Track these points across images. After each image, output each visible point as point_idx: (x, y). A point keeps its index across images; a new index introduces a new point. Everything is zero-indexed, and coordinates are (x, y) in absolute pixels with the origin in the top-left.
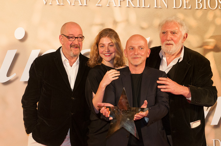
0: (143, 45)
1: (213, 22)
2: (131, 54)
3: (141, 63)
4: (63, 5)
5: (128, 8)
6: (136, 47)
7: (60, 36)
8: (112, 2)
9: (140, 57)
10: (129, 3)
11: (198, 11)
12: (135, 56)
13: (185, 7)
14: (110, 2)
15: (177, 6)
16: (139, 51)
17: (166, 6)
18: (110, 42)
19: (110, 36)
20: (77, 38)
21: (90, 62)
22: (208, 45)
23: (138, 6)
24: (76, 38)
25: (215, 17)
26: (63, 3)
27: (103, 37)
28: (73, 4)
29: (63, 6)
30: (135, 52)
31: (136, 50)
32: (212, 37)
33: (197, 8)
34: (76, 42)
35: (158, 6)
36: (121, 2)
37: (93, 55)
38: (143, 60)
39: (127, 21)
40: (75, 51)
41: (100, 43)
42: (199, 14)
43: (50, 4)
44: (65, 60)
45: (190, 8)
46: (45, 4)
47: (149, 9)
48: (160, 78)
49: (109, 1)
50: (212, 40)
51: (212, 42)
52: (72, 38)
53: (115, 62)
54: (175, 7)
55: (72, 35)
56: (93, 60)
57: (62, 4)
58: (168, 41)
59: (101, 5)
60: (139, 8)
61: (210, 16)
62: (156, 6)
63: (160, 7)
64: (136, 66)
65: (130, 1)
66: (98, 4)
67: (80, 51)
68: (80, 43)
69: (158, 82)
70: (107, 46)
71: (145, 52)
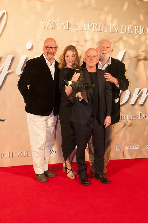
0: (96, 55)
1: (144, 42)
2: (89, 60)
3: (94, 66)
5: (94, 32)
6: (92, 55)
7: (43, 47)
8: (84, 28)
9: (94, 62)
10: (95, 29)
11: (136, 35)
12: (91, 61)
13: (128, 32)
16: (93, 58)
17: (117, 31)
18: (73, 54)
19: (73, 50)
21: (59, 66)
22: (140, 56)
23: (100, 31)
24: (51, 48)
25: (146, 39)
27: (68, 50)
28: (61, 28)
29: (55, 30)
30: (91, 58)
32: (143, 52)
33: (135, 33)
34: (51, 50)
37: (61, 62)
39: (93, 40)
40: (50, 56)
41: (66, 54)
42: (136, 37)
43: (47, 28)
44: (48, 62)
45: (131, 33)
46: (44, 28)
47: (106, 33)
48: (105, 74)
49: (82, 27)
50: (143, 53)
51: (143, 55)
53: (75, 66)
54: (122, 32)
55: (48, 46)
56: (61, 65)
57: (54, 28)
58: (105, 51)
59: (77, 29)
61: (143, 38)
62: (110, 31)
63: (113, 32)
64: (91, 67)
65: (95, 27)
66: (76, 29)
67: (54, 56)
68: (54, 51)
69: (104, 76)
70: (71, 56)
71: (96, 59)
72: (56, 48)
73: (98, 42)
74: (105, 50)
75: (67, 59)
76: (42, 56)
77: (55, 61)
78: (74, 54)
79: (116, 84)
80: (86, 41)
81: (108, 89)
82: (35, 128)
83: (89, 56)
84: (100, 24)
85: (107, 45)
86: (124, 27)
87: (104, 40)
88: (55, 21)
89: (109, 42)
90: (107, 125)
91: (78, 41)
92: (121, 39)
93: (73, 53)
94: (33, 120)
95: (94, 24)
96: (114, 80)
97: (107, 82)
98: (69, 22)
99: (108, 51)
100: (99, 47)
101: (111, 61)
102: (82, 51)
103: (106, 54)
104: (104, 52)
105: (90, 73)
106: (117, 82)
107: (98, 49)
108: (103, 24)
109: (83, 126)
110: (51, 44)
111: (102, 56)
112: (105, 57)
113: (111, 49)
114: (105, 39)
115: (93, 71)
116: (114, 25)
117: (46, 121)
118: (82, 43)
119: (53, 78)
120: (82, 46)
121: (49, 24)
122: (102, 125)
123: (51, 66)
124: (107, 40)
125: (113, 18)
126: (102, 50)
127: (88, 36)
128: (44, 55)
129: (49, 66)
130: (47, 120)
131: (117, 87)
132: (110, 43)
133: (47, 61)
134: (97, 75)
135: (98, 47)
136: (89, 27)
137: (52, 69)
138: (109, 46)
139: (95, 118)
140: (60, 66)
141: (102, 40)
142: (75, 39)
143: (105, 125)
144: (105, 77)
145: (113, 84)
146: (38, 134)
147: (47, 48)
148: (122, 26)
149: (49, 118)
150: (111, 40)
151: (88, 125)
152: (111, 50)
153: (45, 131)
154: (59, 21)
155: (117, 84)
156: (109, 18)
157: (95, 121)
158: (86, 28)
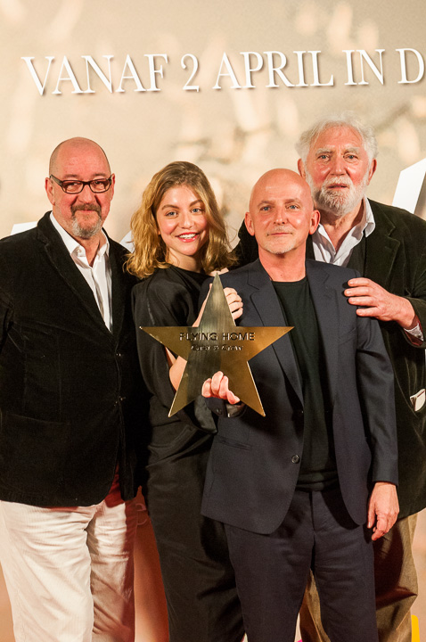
0: (298, 197)
2: (265, 222)
3: (295, 249)
4: (92, 94)
5: (275, 91)
7: (47, 181)
8: (229, 77)
9: (291, 231)
10: (277, 77)
12: (276, 229)
14: (221, 77)
15: (410, 77)
16: (288, 215)
17: (381, 78)
18: (193, 199)
19: (193, 183)
20: (89, 183)
21: (135, 262)
23: (302, 83)
24: (85, 184)
26: (92, 89)
28: (120, 90)
29: (92, 97)
30: (276, 217)
31: (280, 212)
34: (87, 196)
35: (357, 79)
36: (254, 76)
38: (301, 239)
39: (274, 127)
40: (86, 219)
41: (162, 204)
43: (57, 92)
46: (41, 93)
47: (332, 90)
49: (219, 75)
52: (72, 184)
54: (404, 80)
55: (74, 176)
57: (89, 91)
59: (197, 88)
60: (303, 90)
62: (351, 82)
63: (363, 82)
64: (281, 256)
65: (278, 70)
66: (190, 85)
67: (102, 218)
68: (101, 197)
69: (348, 292)
70: (186, 211)
71: (303, 216)
72: (108, 182)
73: (302, 138)
74: (339, 170)
75: (167, 223)
76: (45, 222)
77: (109, 239)
78: (200, 201)
79: (409, 322)
80: (240, 135)
81: (371, 354)
82: (39, 569)
83: (266, 208)
84: (300, 54)
85: (348, 146)
86: (409, 55)
87: (330, 126)
88: (89, 58)
89: (354, 131)
90: (383, 526)
91: (204, 142)
92: (403, 110)
93: (197, 194)
94: (26, 534)
95: (269, 54)
96: (398, 309)
97: (365, 321)
98: (154, 59)
99: (352, 171)
100: (308, 159)
101: (372, 220)
102: (230, 184)
103: (343, 190)
104: (336, 180)
105: (277, 286)
106: (412, 313)
107: (303, 166)
108: (314, 54)
109: (267, 535)
110: (86, 167)
111: (329, 198)
112: (342, 203)
113: (366, 164)
114: (334, 118)
115: (293, 272)
116: (363, 52)
117: (90, 529)
118: (225, 146)
119: (107, 320)
120: (225, 162)
121: (65, 74)
122: (356, 526)
123: (92, 265)
124: (342, 124)
125: (356, 22)
126: (324, 172)
127: (249, 113)
128: (52, 218)
129: (85, 267)
130: (92, 523)
131: (417, 339)
132: (356, 134)
133: (71, 245)
134: (313, 291)
135: (304, 161)
136: (248, 71)
137: (98, 278)
138: (358, 149)
139: (317, 496)
140: (140, 264)
141: (321, 128)
142: (192, 130)
143: (370, 525)
144: (353, 301)
145: (392, 328)
146: (52, 601)
147: (70, 187)
148: (402, 51)
149: (99, 513)
150: (359, 124)
151: (286, 531)
152: (364, 170)
153: (88, 580)
154: (109, 57)
155: (413, 326)
156: (339, 26)
157: (321, 510)
158: (237, 78)
